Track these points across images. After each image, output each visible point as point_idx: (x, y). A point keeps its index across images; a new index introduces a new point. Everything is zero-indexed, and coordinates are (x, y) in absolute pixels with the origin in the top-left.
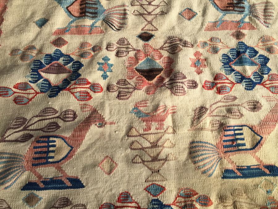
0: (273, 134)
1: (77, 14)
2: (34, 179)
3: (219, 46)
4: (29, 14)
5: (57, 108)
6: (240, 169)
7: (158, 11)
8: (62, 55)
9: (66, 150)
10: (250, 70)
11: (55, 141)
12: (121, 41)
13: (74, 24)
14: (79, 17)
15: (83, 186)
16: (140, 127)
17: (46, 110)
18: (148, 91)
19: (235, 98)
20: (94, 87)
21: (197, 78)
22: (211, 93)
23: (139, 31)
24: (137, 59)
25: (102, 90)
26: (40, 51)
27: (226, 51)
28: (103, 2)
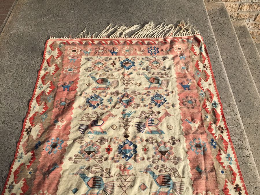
1: (91, 186)
7: (129, 184)
13: (89, 192)
14: (92, 188)
28: (104, 179)
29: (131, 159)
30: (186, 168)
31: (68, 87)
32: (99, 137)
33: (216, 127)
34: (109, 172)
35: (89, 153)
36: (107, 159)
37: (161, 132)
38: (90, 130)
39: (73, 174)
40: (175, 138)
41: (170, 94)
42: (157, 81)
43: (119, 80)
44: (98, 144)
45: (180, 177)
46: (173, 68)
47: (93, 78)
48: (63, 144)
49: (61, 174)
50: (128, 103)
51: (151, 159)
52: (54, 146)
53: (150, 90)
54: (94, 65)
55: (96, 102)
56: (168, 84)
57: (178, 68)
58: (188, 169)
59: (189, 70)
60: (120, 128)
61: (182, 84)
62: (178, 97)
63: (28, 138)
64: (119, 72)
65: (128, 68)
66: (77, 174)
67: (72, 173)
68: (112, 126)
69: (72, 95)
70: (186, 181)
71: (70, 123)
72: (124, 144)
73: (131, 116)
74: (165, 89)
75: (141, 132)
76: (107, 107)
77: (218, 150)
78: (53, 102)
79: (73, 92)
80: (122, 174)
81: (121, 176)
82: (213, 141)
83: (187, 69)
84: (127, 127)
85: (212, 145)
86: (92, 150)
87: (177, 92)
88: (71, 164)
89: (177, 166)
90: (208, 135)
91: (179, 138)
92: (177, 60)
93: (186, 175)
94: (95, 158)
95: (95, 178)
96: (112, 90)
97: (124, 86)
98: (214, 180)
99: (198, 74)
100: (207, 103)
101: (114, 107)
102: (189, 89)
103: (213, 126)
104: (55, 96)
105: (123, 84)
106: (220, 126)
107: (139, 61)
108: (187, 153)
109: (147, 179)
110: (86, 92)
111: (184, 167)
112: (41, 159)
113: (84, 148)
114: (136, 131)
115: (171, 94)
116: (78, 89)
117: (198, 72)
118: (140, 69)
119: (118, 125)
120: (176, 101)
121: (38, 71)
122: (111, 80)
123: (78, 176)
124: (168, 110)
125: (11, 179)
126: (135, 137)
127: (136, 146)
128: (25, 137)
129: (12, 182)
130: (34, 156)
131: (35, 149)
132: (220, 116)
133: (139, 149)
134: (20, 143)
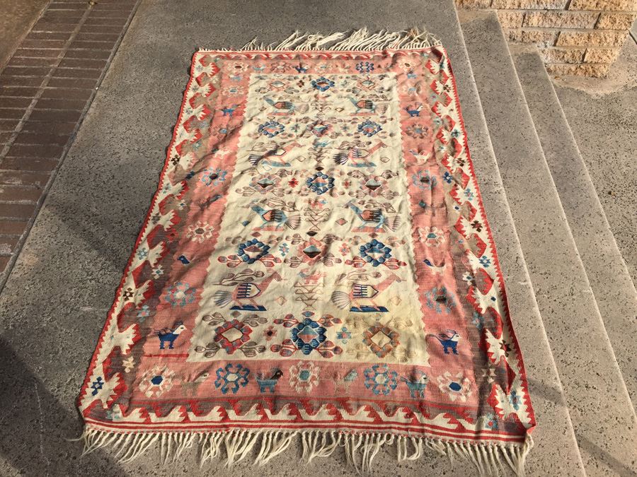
0: (386, 291)
1: (268, 219)
2: (237, 304)
3: (360, 241)
4: (238, 218)
5: (252, 269)
6: (362, 307)
7: (322, 219)
8: (258, 242)
9: (257, 292)
10: (377, 256)
11: (250, 286)
12: (295, 236)
13: (266, 225)
14: (269, 221)
15: (265, 310)
16: (302, 282)
17: (246, 270)
18: (309, 264)
19: (365, 270)
20: (276, 260)
21: (342, 258)
22: (350, 267)
23: (308, 230)
24: (305, 246)
25: (281, 262)
26: (244, 239)
27: (364, 244)
28: (286, 213)
29: (325, 193)
30: (405, 203)
31: (230, 111)
32: (278, 169)
33: (454, 161)
34: (294, 206)
35: (265, 186)
36: (290, 192)
37: (371, 164)
38: (265, 160)
39: (243, 207)
40: (390, 171)
41: (388, 121)
42: (369, 105)
43: (309, 104)
44: (277, 176)
45: (395, 212)
46: (395, 90)
47: (269, 101)
48: (226, 175)
49: (226, 206)
50: (323, 132)
51: (355, 194)
52: (214, 177)
53: (357, 117)
54: (271, 85)
55: (273, 130)
56: (385, 109)
57: (403, 90)
58: (408, 204)
59: (421, 92)
60: (310, 160)
61: (407, 109)
62: (400, 125)
63: (176, 169)
64: (309, 94)
65: (325, 89)
66: (248, 207)
67: (240, 206)
68: (298, 158)
69: (236, 121)
70: (404, 217)
71: (236, 153)
72: (316, 176)
73: (326, 146)
74: (380, 115)
75: (341, 164)
76: (290, 136)
77: (453, 185)
78: (209, 130)
79: (239, 117)
80: (312, 209)
81: (310, 210)
82: (447, 175)
83: (418, 91)
84: (321, 158)
85: (446, 179)
86: (268, 182)
87: (399, 119)
88: (238, 197)
89: (391, 201)
90: (440, 168)
91: (398, 171)
92: (401, 79)
93: (403, 210)
94: (272, 192)
95: (273, 212)
96: (299, 115)
97: (317, 112)
98: (444, 217)
99: (434, 97)
100: (445, 132)
101: (301, 135)
102: (418, 116)
103: (450, 159)
104: (211, 121)
105: (316, 108)
106: (460, 159)
107: (342, 81)
108: (407, 187)
109: (348, 214)
110: (258, 117)
111: (402, 202)
112: (196, 191)
113: (257, 180)
115: (389, 122)
116: (245, 115)
117: (435, 94)
118: (342, 90)
119: (307, 156)
120: (397, 129)
121: (184, 93)
122: (296, 104)
123: (250, 209)
124: (384, 141)
125: (156, 210)
126: (333, 169)
127: (333, 180)
128: (171, 167)
129: (158, 214)
130: (185, 187)
131: (187, 180)
132: (461, 147)
133: (338, 183)
134: (165, 173)
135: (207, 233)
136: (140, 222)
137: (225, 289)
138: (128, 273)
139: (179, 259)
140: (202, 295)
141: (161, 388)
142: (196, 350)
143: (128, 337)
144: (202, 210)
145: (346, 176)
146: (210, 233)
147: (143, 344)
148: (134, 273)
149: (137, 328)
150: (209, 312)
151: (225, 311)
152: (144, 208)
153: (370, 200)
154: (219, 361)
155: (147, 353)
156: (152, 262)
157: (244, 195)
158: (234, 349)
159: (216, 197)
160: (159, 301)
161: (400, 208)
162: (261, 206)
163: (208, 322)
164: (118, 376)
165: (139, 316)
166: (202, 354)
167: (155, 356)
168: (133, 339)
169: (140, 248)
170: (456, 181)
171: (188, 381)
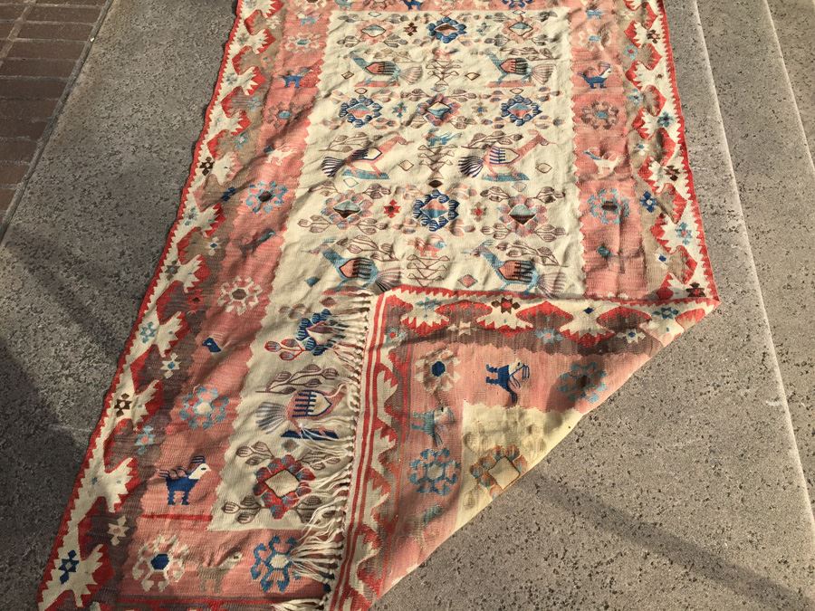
1: (349, 275)
2: (293, 428)
4: (301, 271)
5: (320, 365)
7: (436, 275)
9: (325, 406)
11: (315, 396)
14: (351, 278)
17: (310, 367)
26: (309, 310)
28: (378, 264)
29: (443, 229)
30: (574, 248)
31: (295, 79)
32: (368, 183)
33: (660, 170)
34: (391, 251)
35: (345, 214)
36: (386, 227)
37: (520, 177)
38: (347, 168)
39: (310, 251)
40: (552, 190)
41: (551, 96)
42: (520, 66)
43: (424, 67)
44: (367, 197)
45: (557, 264)
46: (565, 39)
47: (359, 60)
48: (285, 194)
49: (283, 250)
50: (443, 117)
51: (492, 231)
52: (266, 198)
53: (500, 89)
54: (363, 31)
55: (363, 113)
56: (548, 74)
57: (579, 39)
58: (579, 250)
59: (609, 43)
60: (420, 168)
61: (585, 75)
62: (571, 104)
63: (207, 181)
64: (425, 47)
65: (449, 39)
66: (317, 252)
67: (305, 249)
68: (402, 164)
69: (305, 97)
70: (571, 272)
71: (302, 154)
72: (429, 198)
73: (448, 143)
74: (539, 86)
75: (471, 175)
76: (390, 123)
77: (658, 216)
78: (262, 112)
79: (309, 90)
80: (419, 256)
81: (417, 258)
82: (647, 196)
83: (604, 41)
84: (438, 164)
85: (645, 204)
86: (352, 208)
87: (571, 93)
88: (302, 234)
89: (551, 245)
90: (636, 183)
91: (564, 190)
92: (577, 20)
93: (571, 262)
94: (358, 225)
95: (357, 261)
96: (406, 87)
97: (436, 80)
98: (639, 274)
99: (631, 52)
100: (647, 118)
101: (409, 123)
102: (602, 87)
103: (655, 167)
104: (265, 98)
105: (434, 74)
106: (671, 167)
107: (479, 23)
108: (580, 219)
109: (479, 267)
110: (340, 90)
111: (569, 247)
112: (237, 222)
113: (334, 204)
114: (460, 174)
115: (553, 98)
116: (320, 85)
117: (632, 47)
118: (478, 41)
119: (415, 161)
120: (566, 112)
121: (225, 46)
122: (402, 66)
123: (321, 255)
124: (543, 133)
125: (172, 255)
126: (457, 186)
127: (457, 204)
128: (199, 179)
129: (175, 262)
130: (220, 215)
131: (223, 201)
132: (674, 145)
133: (465, 209)
134: (190, 189)
135: (251, 299)
136: (147, 276)
137: (274, 399)
138: (125, 366)
139: (205, 344)
140: (239, 409)
141: (165, 575)
142: (224, 509)
143: (119, 482)
144: (245, 257)
145: (478, 198)
146: (256, 298)
147: (141, 496)
148: (134, 366)
149: (133, 465)
150: (248, 442)
151: (272, 438)
152: (154, 250)
153: (517, 243)
154: (260, 531)
155: (148, 511)
156: (163, 347)
157: (312, 230)
158: (284, 510)
159: (267, 233)
160: (170, 419)
161: (566, 256)
162: (338, 250)
163: (246, 459)
164: (100, 551)
165: (138, 443)
166: (233, 517)
167: (159, 516)
168: (127, 485)
169: (145, 323)
170: (663, 209)
171: (209, 565)
